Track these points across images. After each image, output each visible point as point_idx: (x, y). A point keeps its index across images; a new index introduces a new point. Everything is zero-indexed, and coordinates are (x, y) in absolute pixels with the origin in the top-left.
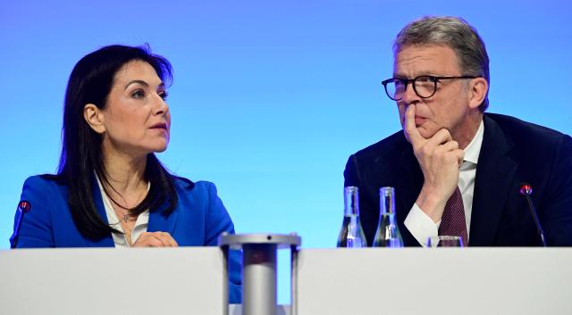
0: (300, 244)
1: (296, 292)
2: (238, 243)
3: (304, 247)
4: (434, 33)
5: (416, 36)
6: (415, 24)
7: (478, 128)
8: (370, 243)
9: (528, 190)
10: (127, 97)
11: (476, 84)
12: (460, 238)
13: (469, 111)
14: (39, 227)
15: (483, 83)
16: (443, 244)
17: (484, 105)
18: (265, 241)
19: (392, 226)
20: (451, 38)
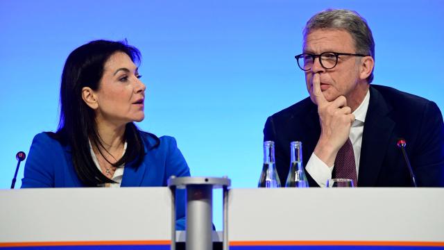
0: (230, 185)
1: (227, 222)
2: (183, 184)
3: (233, 187)
4: (336, 20)
5: (323, 22)
6: (321, 14)
7: (366, 94)
8: (283, 184)
9: (403, 143)
10: (115, 81)
11: (366, 61)
12: (351, 180)
13: (360, 81)
14: (42, 174)
15: (371, 60)
16: (339, 184)
17: (370, 78)
18: (203, 182)
19: (300, 171)
20: (349, 24)
